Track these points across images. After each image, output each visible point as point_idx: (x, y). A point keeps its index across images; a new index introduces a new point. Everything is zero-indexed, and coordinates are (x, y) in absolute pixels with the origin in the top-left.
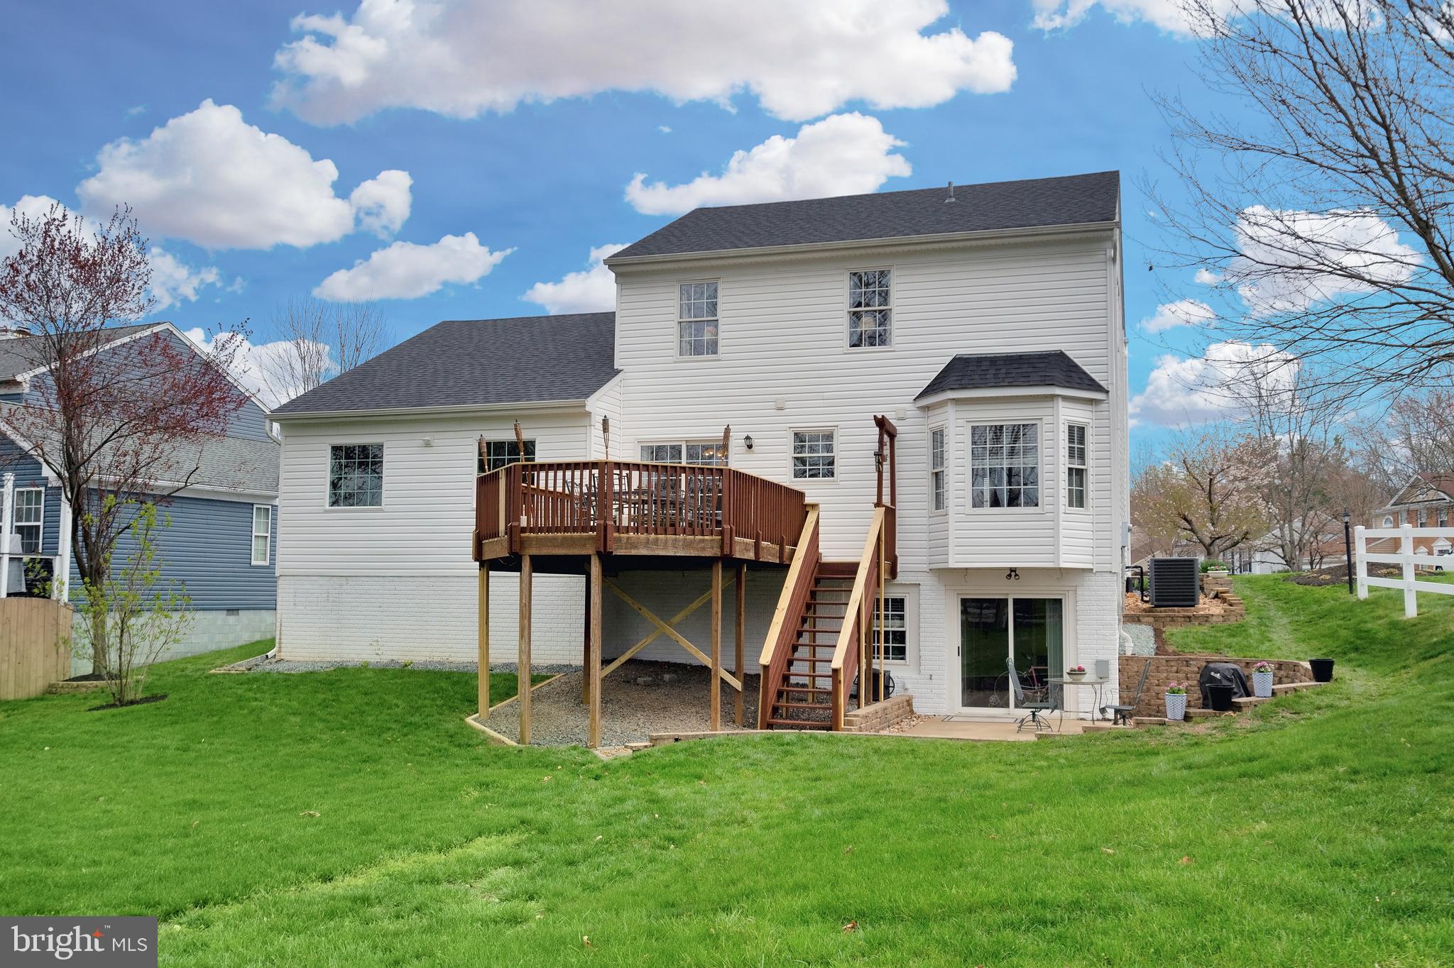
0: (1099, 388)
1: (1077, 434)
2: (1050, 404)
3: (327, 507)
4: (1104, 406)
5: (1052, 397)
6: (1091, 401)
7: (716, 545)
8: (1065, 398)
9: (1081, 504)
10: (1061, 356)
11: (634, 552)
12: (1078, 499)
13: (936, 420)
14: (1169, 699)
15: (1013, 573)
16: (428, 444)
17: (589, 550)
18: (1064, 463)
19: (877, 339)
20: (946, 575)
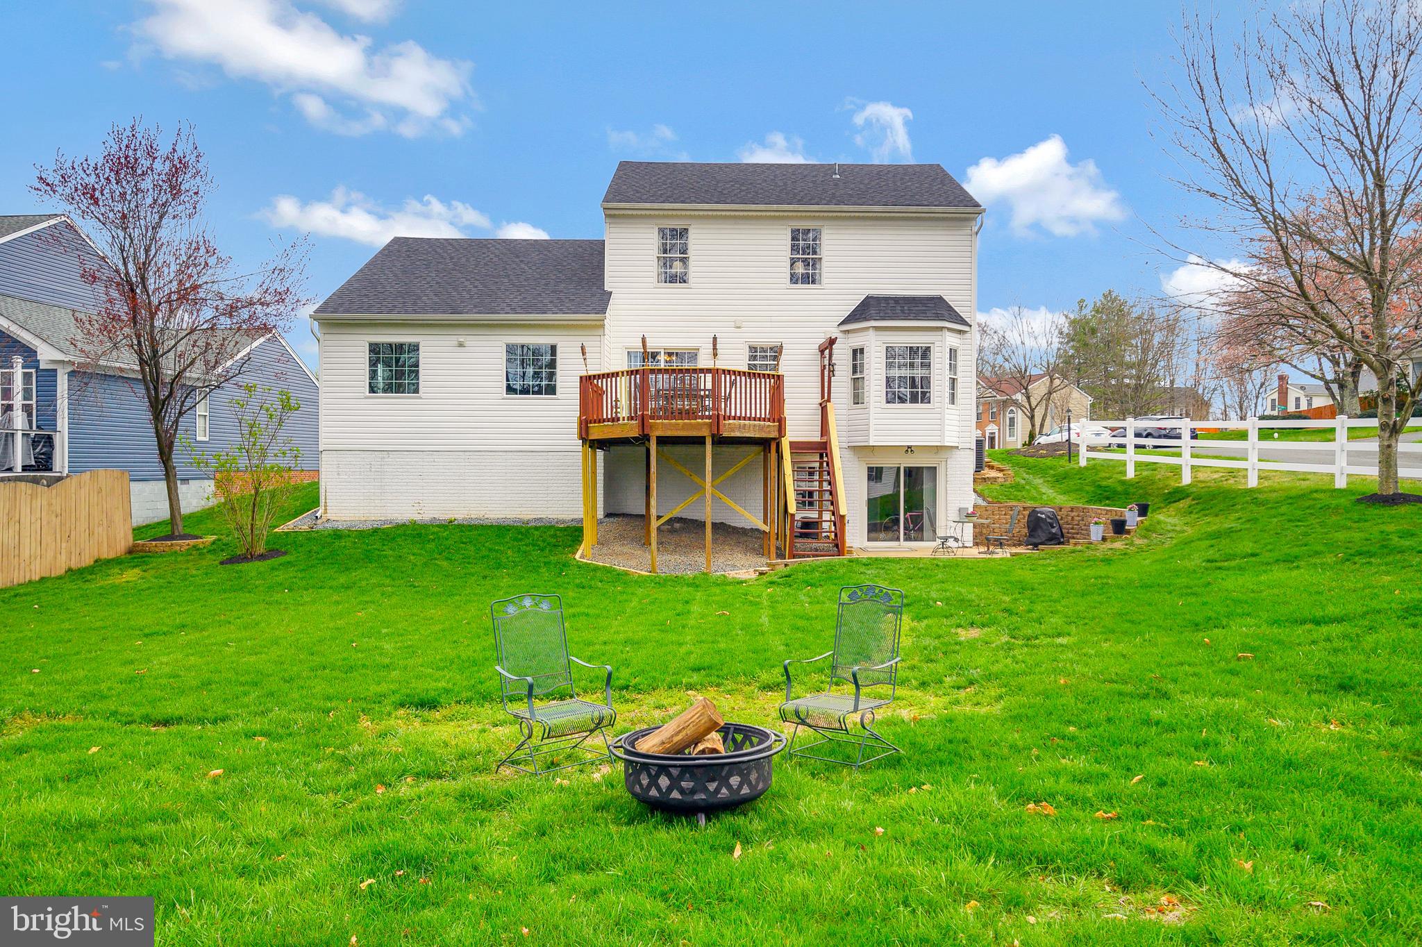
0: (964, 322)
1: (953, 353)
2: (940, 333)
3: (368, 394)
4: (967, 335)
5: (941, 328)
6: (960, 332)
7: (777, 429)
8: (950, 330)
9: (953, 403)
10: (940, 299)
11: (733, 434)
12: (953, 401)
13: (856, 341)
14: (1093, 528)
15: (909, 449)
16: (461, 345)
17: (705, 432)
18: (947, 375)
19: (809, 279)
20: (860, 450)
